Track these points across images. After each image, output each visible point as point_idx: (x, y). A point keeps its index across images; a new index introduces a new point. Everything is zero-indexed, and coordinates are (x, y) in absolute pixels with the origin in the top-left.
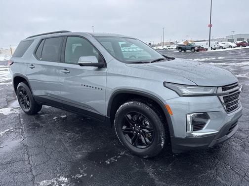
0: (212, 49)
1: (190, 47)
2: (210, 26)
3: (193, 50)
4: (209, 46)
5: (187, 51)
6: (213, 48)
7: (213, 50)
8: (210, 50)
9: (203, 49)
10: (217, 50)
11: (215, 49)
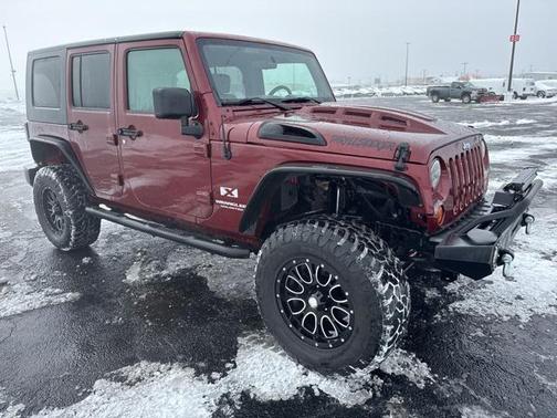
0: (516, 96)
1: (460, 92)
2: (515, 38)
3: (466, 99)
4: (509, 89)
5: (453, 100)
6: (520, 94)
7: (519, 101)
8: (509, 100)
9: (492, 97)
10: (529, 101)
11: (524, 98)
